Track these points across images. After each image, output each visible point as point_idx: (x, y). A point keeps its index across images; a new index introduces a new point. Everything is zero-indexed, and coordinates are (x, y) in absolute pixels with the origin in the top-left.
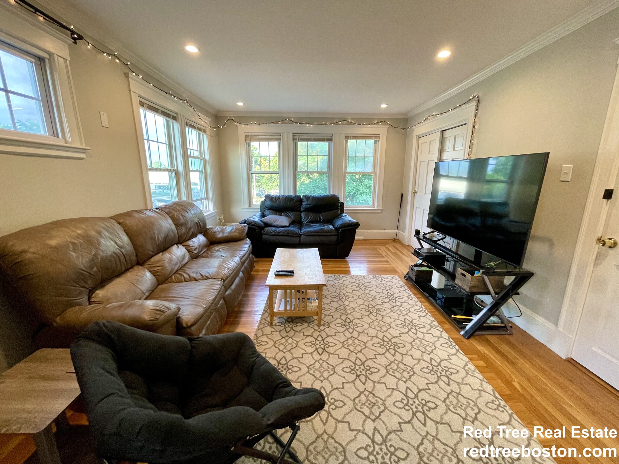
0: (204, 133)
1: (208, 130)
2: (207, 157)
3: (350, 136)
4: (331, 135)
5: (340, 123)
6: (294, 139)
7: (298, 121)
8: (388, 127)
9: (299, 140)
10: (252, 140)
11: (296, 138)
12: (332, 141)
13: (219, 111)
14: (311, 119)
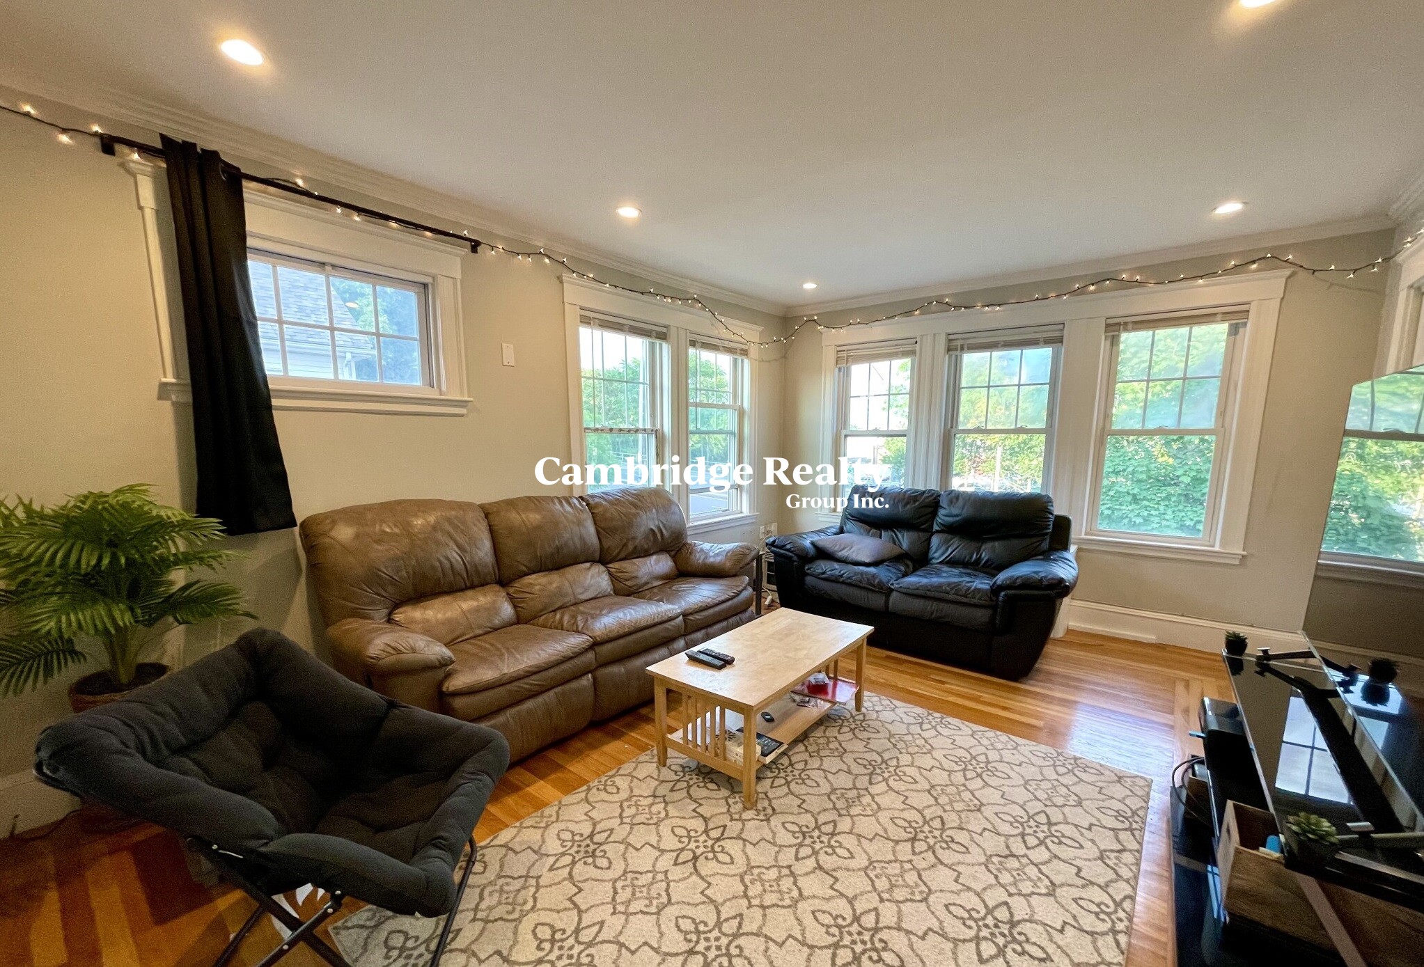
0: (744, 357)
1: (754, 351)
2: (746, 405)
3: (1126, 324)
4: (1061, 326)
5: (1092, 288)
6: (949, 350)
7: (965, 302)
8: (1287, 272)
9: (962, 349)
10: (850, 360)
11: (956, 346)
12: (1061, 342)
13: (789, 308)
14: (997, 295)
